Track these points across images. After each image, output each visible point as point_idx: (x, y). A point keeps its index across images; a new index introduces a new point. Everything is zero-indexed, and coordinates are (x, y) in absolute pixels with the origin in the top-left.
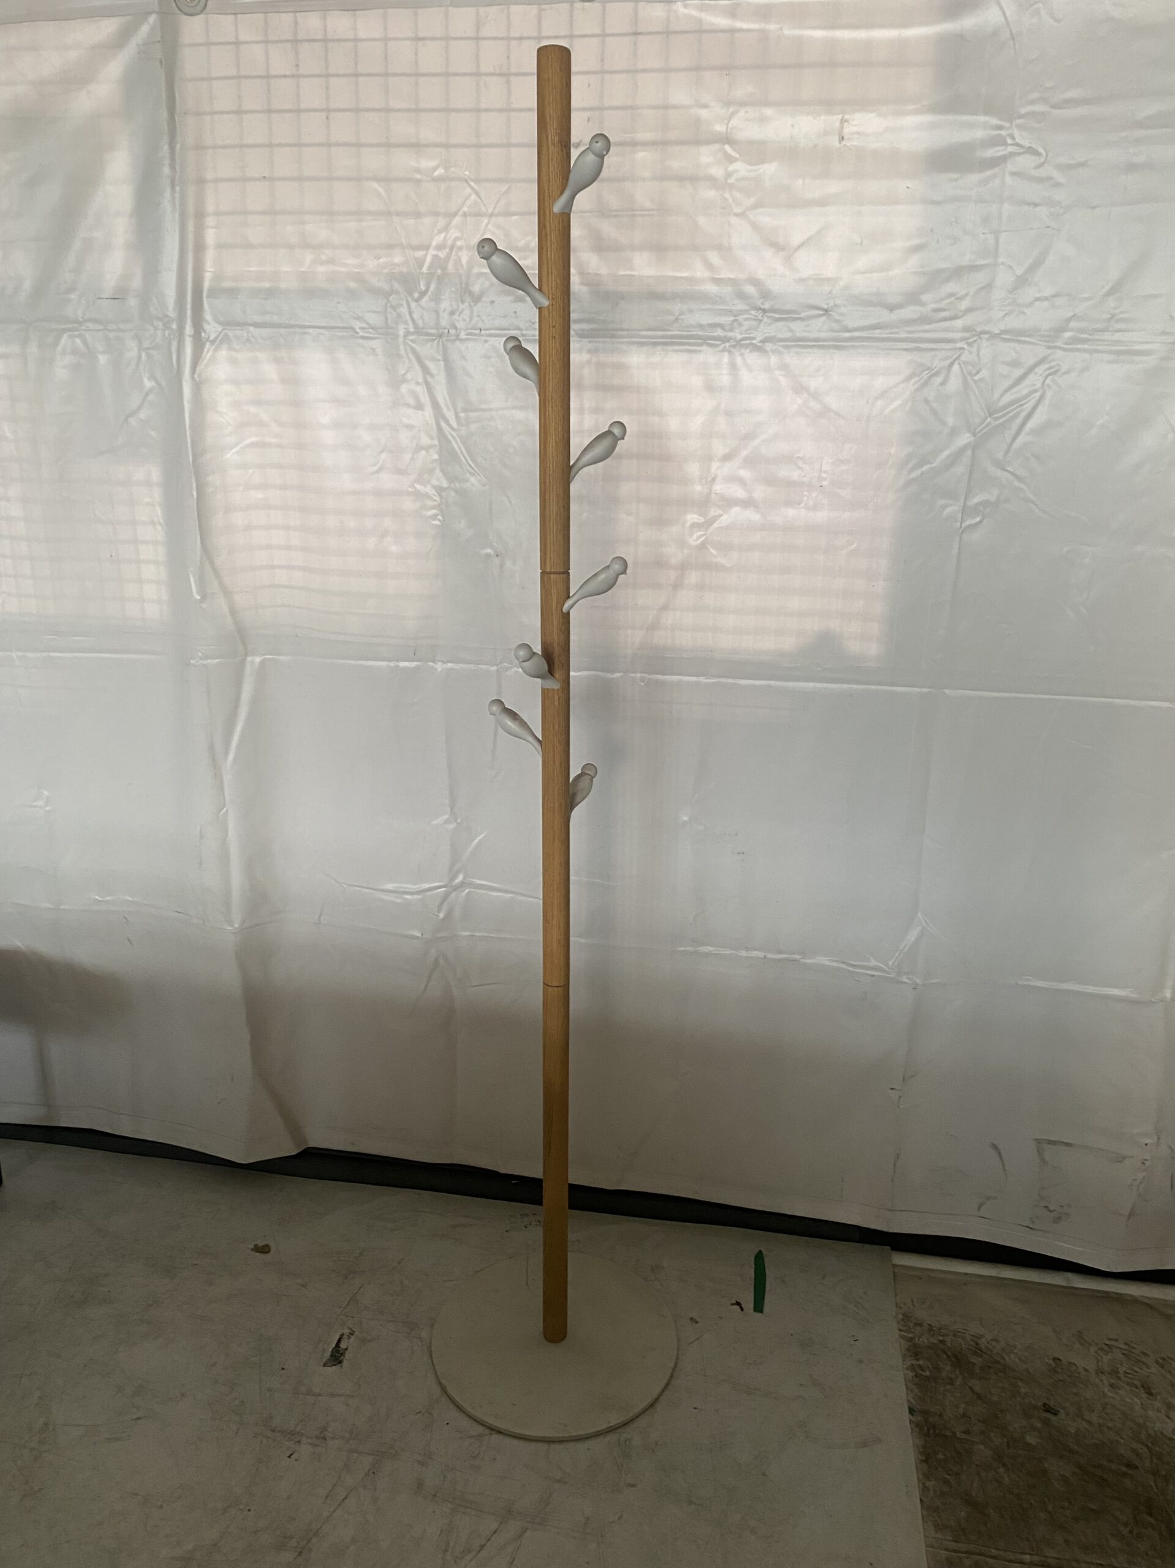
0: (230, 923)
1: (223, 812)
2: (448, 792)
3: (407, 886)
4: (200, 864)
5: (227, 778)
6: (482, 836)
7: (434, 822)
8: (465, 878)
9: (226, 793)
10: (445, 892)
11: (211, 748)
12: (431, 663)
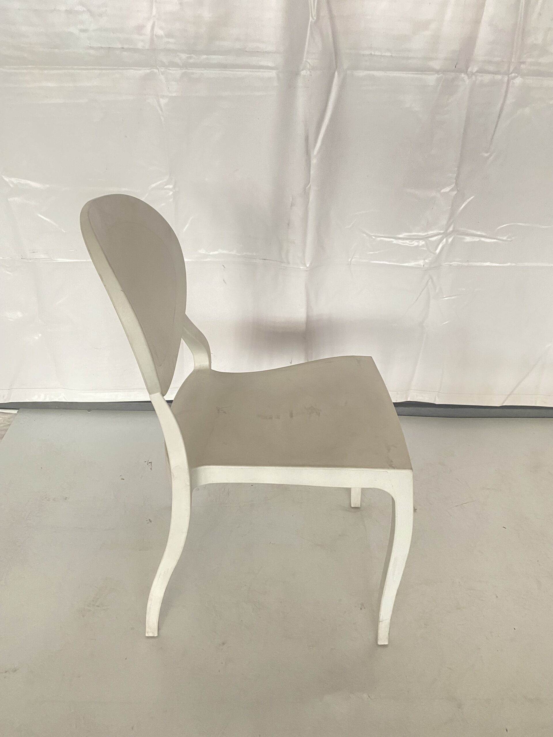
0: (305, 265)
1: (308, 186)
2: (456, 169)
3: (420, 234)
4: (288, 224)
5: (314, 161)
6: (470, 199)
7: (443, 191)
8: (454, 228)
9: (312, 172)
10: (442, 237)
11: (307, 139)
12: (463, 75)
